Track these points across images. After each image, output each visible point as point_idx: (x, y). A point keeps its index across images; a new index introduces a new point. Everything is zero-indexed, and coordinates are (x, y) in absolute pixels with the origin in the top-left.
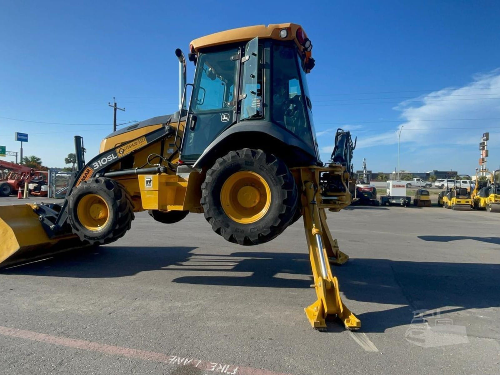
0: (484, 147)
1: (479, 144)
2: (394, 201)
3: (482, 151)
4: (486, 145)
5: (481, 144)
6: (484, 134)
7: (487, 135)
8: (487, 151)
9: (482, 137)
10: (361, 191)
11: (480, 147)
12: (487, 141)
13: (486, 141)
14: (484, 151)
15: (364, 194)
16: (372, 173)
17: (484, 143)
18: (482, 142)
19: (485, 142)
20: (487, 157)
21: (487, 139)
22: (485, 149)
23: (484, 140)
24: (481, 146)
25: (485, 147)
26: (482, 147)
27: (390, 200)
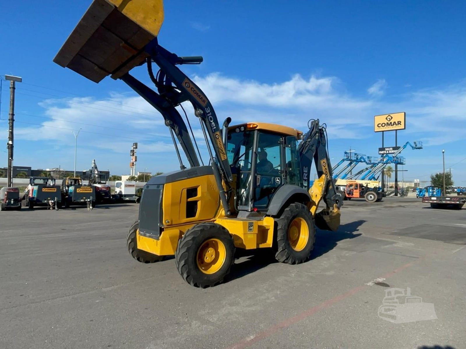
0: (134, 154)
1: (130, 151)
2: (127, 199)
3: (132, 157)
4: (135, 152)
5: (131, 151)
6: (134, 144)
7: (136, 144)
8: (136, 157)
9: (133, 145)
11: (131, 153)
12: (136, 149)
13: (135, 149)
14: (134, 157)
15: (101, 193)
16: (32, 169)
17: (134, 150)
18: (132, 149)
19: (135, 150)
20: (136, 162)
21: (136, 148)
22: (135, 156)
23: (134, 148)
24: (131, 152)
25: (135, 153)
26: (132, 154)
27: (123, 198)
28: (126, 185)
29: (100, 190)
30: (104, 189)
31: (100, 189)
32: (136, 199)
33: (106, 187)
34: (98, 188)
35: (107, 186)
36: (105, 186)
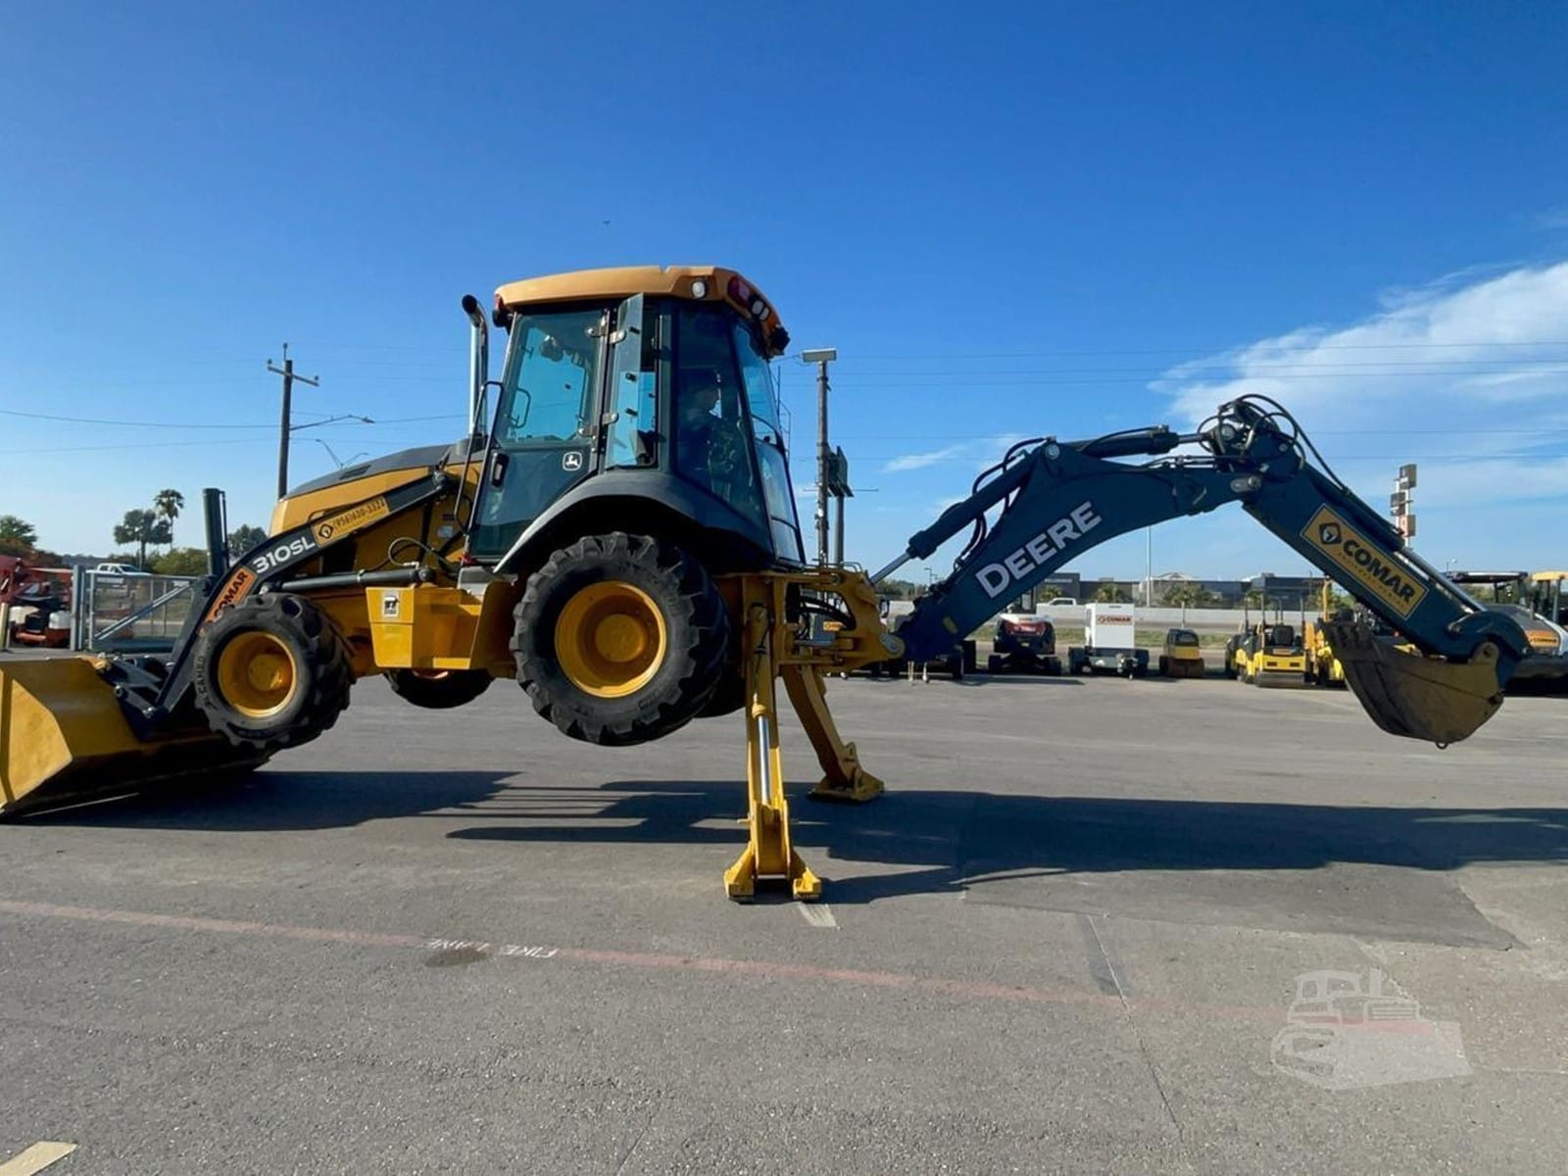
0: (1402, 506)
1: (1389, 499)
2: (1101, 662)
3: (1397, 518)
4: (1409, 502)
5: (1394, 497)
6: (1401, 469)
7: (1410, 471)
8: (1412, 519)
9: (1398, 476)
10: (1012, 633)
11: (1392, 506)
12: (1412, 489)
13: (1409, 488)
14: (1405, 519)
15: (1019, 640)
16: (1082, 579)
17: (1404, 494)
18: (1397, 491)
19: (1407, 491)
20: (1412, 538)
21: (1412, 484)
22: (1407, 513)
23: (1402, 486)
24: (1394, 504)
25: (1407, 505)
26: (1397, 508)
27: (1091, 659)
28: (1102, 617)
29: (1016, 632)
30: (1028, 629)
31: (1016, 628)
32: (1120, 665)
33: (1033, 622)
34: (1012, 625)
35: (1036, 618)
36: (1030, 619)
